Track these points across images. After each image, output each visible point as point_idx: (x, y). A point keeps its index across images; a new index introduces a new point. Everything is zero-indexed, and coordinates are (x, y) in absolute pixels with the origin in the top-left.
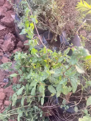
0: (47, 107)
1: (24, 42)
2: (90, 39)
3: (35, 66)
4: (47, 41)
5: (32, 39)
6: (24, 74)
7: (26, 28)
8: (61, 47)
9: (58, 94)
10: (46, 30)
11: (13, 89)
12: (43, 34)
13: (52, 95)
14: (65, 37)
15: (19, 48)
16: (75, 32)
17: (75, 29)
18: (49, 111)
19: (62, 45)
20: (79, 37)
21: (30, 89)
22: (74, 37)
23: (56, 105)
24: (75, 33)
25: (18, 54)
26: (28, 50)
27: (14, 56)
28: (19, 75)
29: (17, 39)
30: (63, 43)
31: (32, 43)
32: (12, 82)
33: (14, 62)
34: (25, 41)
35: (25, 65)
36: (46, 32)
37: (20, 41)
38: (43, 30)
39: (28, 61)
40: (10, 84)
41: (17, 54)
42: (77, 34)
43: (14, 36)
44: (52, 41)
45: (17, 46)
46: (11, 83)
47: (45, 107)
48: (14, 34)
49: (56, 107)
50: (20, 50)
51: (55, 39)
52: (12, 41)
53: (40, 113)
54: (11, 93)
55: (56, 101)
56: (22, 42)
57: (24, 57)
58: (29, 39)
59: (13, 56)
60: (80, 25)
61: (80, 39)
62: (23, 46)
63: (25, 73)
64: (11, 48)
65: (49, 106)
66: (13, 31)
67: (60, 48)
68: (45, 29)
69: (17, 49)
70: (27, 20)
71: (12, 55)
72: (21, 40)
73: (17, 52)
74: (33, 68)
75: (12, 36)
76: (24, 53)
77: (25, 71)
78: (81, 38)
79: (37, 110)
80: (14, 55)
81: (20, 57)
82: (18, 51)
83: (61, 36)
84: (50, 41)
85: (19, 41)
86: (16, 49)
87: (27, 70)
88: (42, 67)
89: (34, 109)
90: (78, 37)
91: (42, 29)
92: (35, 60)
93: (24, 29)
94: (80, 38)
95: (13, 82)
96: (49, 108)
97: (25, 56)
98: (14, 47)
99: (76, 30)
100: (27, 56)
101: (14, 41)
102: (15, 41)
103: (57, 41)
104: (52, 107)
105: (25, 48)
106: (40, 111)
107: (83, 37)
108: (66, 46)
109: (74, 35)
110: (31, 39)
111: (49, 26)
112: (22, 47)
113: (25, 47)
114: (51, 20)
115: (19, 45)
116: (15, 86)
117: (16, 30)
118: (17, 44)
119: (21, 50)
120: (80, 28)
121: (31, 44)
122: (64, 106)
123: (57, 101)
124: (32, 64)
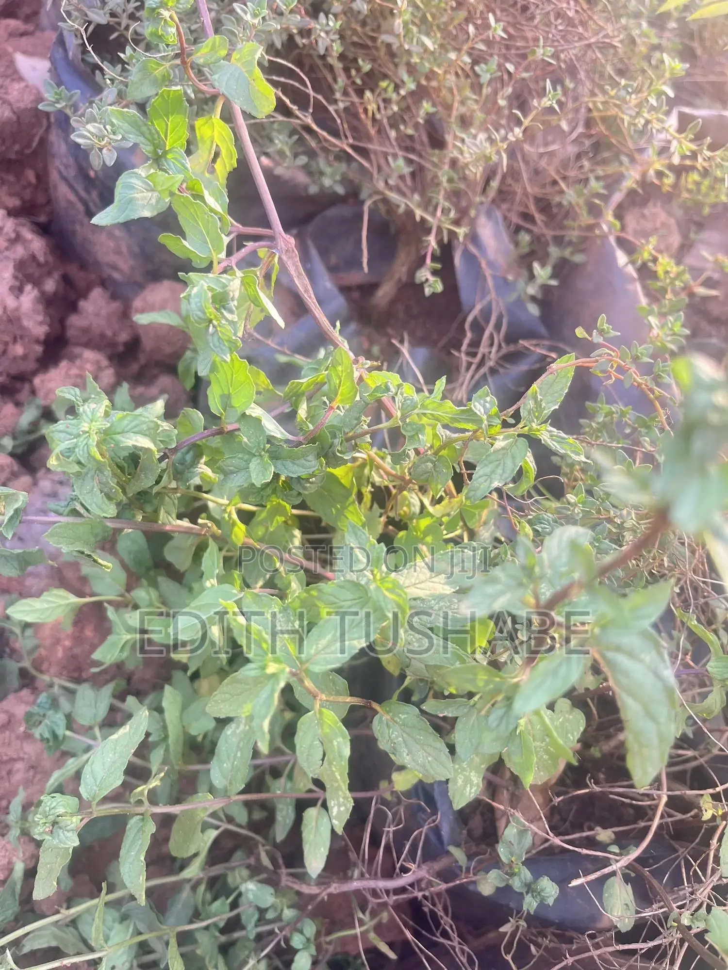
0: (357, 892)
1: (137, 303)
2: (709, 283)
3: (246, 517)
4: (345, 290)
5: (217, 268)
6: (141, 594)
7: (158, 159)
8: (475, 343)
9: (467, 781)
10: (340, 190)
11: (37, 732)
12: (310, 228)
13: (402, 782)
14: (501, 261)
15: (90, 355)
16: (595, 211)
17: (595, 185)
18: (374, 914)
19: (478, 328)
20: (621, 258)
21: (199, 728)
22: (578, 258)
23: (438, 866)
24: (590, 228)
25: (84, 409)
26: (171, 369)
27: (48, 430)
28: (99, 606)
29: (73, 270)
30: (486, 313)
31: (221, 300)
32: (26, 664)
33: (45, 484)
34: (141, 287)
35: (153, 517)
36: (332, 212)
37: (97, 294)
38: (313, 190)
39: (179, 474)
40: (14, 681)
41: (72, 410)
42: (605, 237)
43: (37, 244)
44: (385, 293)
45: (71, 333)
46: (23, 674)
47: (335, 888)
48: (44, 230)
49: (444, 886)
50: (100, 369)
51: (424, 274)
52: (18, 290)
53: (297, 941)
54: (19, 765)
55: (437, 831)
56: (114, 297)
57: (145, 443)
58: (187, 266)
59: (34, 426)
60: (633, 160)
61: (631, 280)
62: (124, 337)
63: (154, 584)
64: (19, 350)
65: (372, 884)
66: (28, 194)
67: (464, 358)
68: (327, 182)
69: (72, 358)
70: (167, 80)
71: (28, 416)
72: (104, 283)
73: (68, 393)
74: (222, 541)
75: (17, 239)
76: (140, 401)
77: (150, 563)
78: (646, 272)
79: (262, 911)
80: (48, 415)
81: (106, 435)
82: (81, 384)
83: (466, 253)
84: (369, 289)
85: (84, 294)
86: (64, 364)
87: (170, 555)
88: (304, 531)
89: (234, 905)
90: (614, 259)
91: (302, 178)
92: (254, 464)
93: (141, 171)
94: (631, 270)
95: (38, 665)
96: (374, 893)
97: (152, 433)
98: (39, 349)
99: (598, 195)
100: (165, 425)
101: (43, 293)
102: (50, 285)
103: (439, 288)
104: (402, 890)
105: (143, 359)
106: (298, 920)
107: (665, 264)
108: (510, 339)
109: (585, 243)
110: (209, 269)
111: (363, 152)
112: (112, 345)
113: (148, 343)
114: (387, 101)
115: (86, 330)
116: (54, 704)
117: (63, 192)
118: (74, 321)
119: (108, 375)
120: (631, 179)
121: (210, 311)
122: (517, 884)
123: (445, 832)
124: (213, 501)
